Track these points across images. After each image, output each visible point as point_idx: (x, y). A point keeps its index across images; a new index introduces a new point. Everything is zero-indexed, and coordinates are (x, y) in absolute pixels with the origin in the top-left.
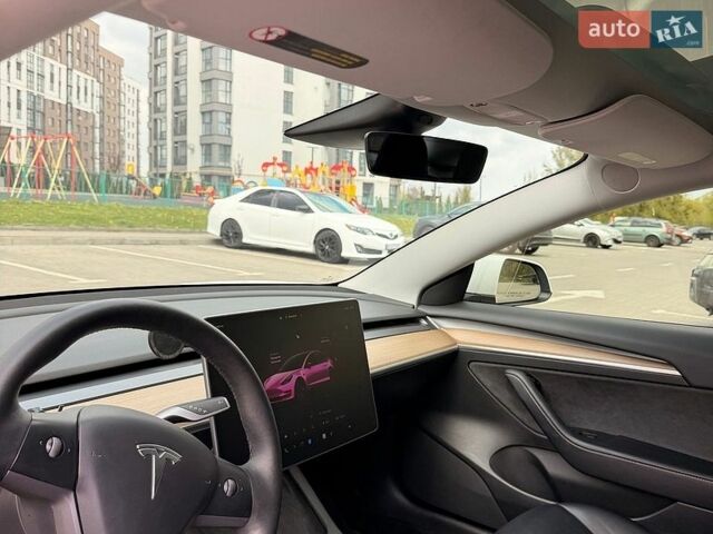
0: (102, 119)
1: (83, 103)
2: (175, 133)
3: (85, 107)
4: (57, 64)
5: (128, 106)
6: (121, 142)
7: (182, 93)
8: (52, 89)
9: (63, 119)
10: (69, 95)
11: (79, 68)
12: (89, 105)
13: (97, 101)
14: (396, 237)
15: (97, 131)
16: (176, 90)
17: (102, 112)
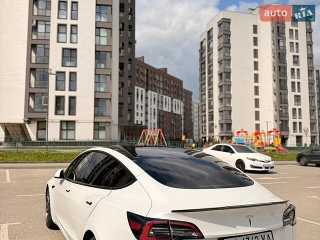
0: (184, 116)
1: (177, 111)
2: (209, 120)
3: (178, 112)
4: (167, 97)
5: (195, 110)
6: (192, 124)
7: (212, 104)
8: (166, 107)
9: (170, 117)
10: (172, 108)
11: (176, 98)
12: (179, 111)
13: (182, 110)
14: (269, 161)
15: (183, 121)
16: (209, 104)
17: (184, 113)
